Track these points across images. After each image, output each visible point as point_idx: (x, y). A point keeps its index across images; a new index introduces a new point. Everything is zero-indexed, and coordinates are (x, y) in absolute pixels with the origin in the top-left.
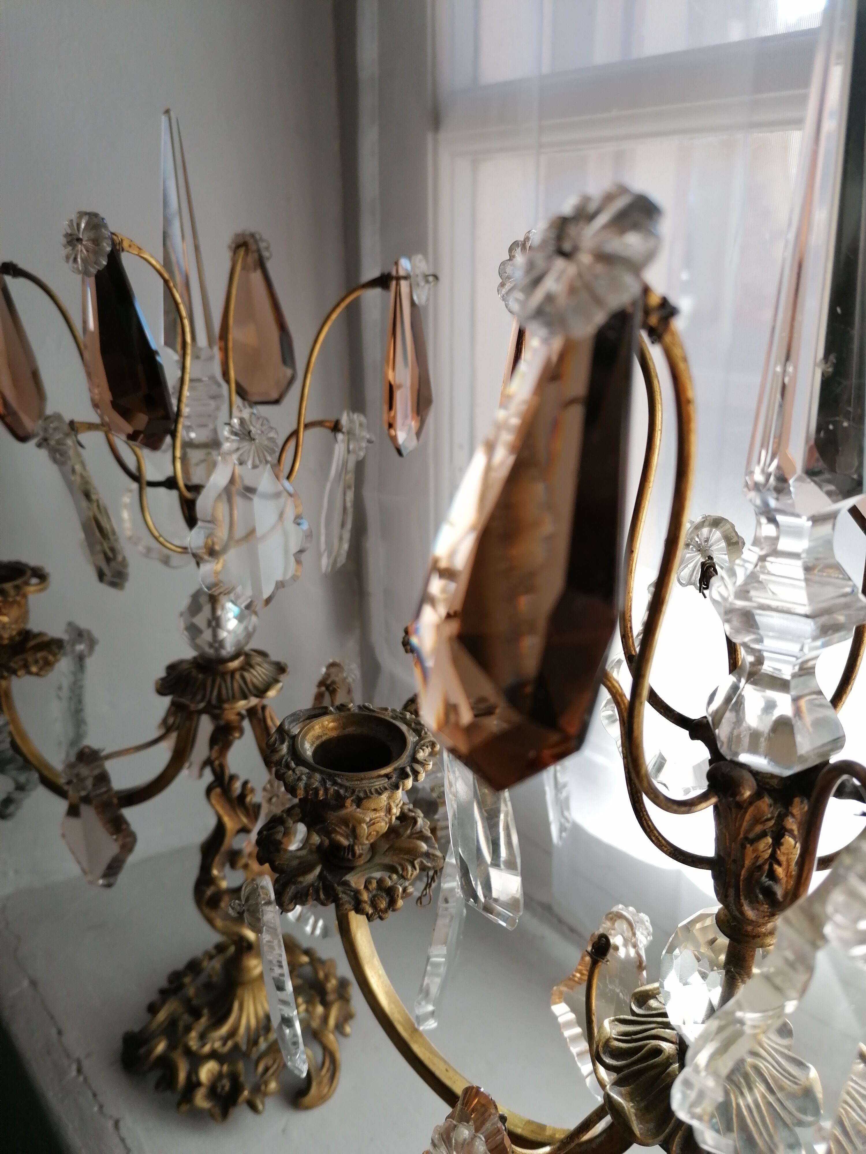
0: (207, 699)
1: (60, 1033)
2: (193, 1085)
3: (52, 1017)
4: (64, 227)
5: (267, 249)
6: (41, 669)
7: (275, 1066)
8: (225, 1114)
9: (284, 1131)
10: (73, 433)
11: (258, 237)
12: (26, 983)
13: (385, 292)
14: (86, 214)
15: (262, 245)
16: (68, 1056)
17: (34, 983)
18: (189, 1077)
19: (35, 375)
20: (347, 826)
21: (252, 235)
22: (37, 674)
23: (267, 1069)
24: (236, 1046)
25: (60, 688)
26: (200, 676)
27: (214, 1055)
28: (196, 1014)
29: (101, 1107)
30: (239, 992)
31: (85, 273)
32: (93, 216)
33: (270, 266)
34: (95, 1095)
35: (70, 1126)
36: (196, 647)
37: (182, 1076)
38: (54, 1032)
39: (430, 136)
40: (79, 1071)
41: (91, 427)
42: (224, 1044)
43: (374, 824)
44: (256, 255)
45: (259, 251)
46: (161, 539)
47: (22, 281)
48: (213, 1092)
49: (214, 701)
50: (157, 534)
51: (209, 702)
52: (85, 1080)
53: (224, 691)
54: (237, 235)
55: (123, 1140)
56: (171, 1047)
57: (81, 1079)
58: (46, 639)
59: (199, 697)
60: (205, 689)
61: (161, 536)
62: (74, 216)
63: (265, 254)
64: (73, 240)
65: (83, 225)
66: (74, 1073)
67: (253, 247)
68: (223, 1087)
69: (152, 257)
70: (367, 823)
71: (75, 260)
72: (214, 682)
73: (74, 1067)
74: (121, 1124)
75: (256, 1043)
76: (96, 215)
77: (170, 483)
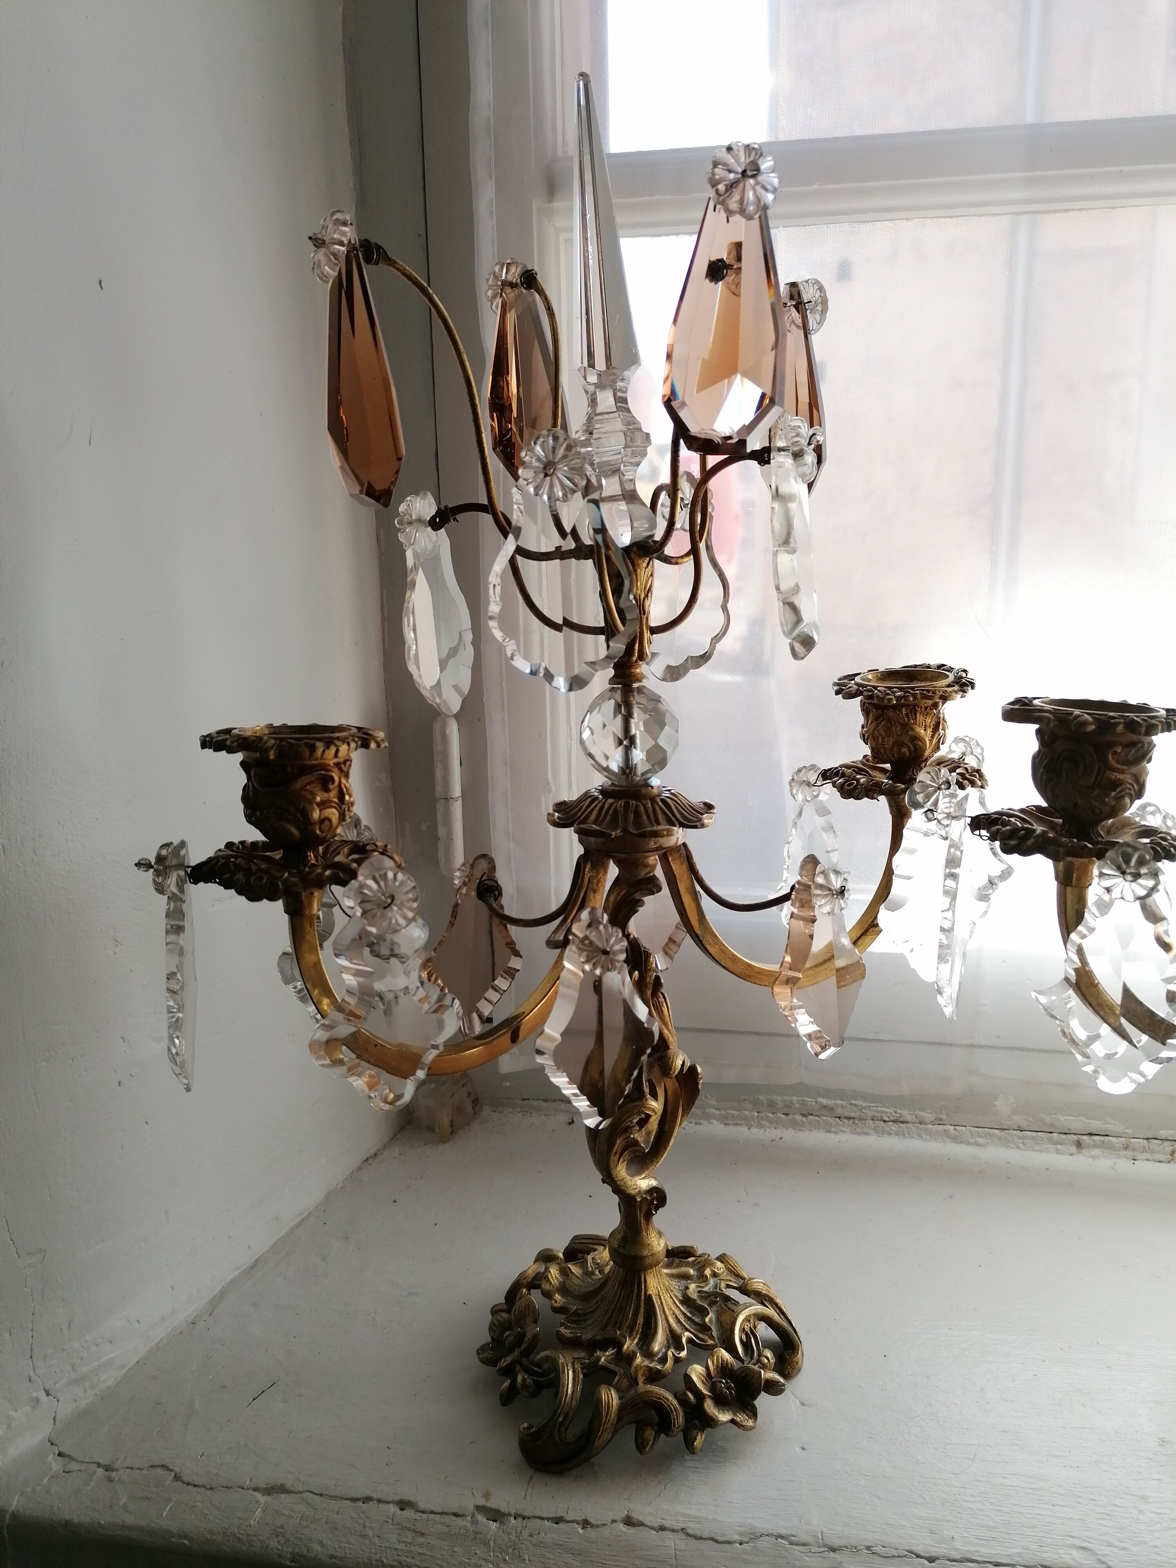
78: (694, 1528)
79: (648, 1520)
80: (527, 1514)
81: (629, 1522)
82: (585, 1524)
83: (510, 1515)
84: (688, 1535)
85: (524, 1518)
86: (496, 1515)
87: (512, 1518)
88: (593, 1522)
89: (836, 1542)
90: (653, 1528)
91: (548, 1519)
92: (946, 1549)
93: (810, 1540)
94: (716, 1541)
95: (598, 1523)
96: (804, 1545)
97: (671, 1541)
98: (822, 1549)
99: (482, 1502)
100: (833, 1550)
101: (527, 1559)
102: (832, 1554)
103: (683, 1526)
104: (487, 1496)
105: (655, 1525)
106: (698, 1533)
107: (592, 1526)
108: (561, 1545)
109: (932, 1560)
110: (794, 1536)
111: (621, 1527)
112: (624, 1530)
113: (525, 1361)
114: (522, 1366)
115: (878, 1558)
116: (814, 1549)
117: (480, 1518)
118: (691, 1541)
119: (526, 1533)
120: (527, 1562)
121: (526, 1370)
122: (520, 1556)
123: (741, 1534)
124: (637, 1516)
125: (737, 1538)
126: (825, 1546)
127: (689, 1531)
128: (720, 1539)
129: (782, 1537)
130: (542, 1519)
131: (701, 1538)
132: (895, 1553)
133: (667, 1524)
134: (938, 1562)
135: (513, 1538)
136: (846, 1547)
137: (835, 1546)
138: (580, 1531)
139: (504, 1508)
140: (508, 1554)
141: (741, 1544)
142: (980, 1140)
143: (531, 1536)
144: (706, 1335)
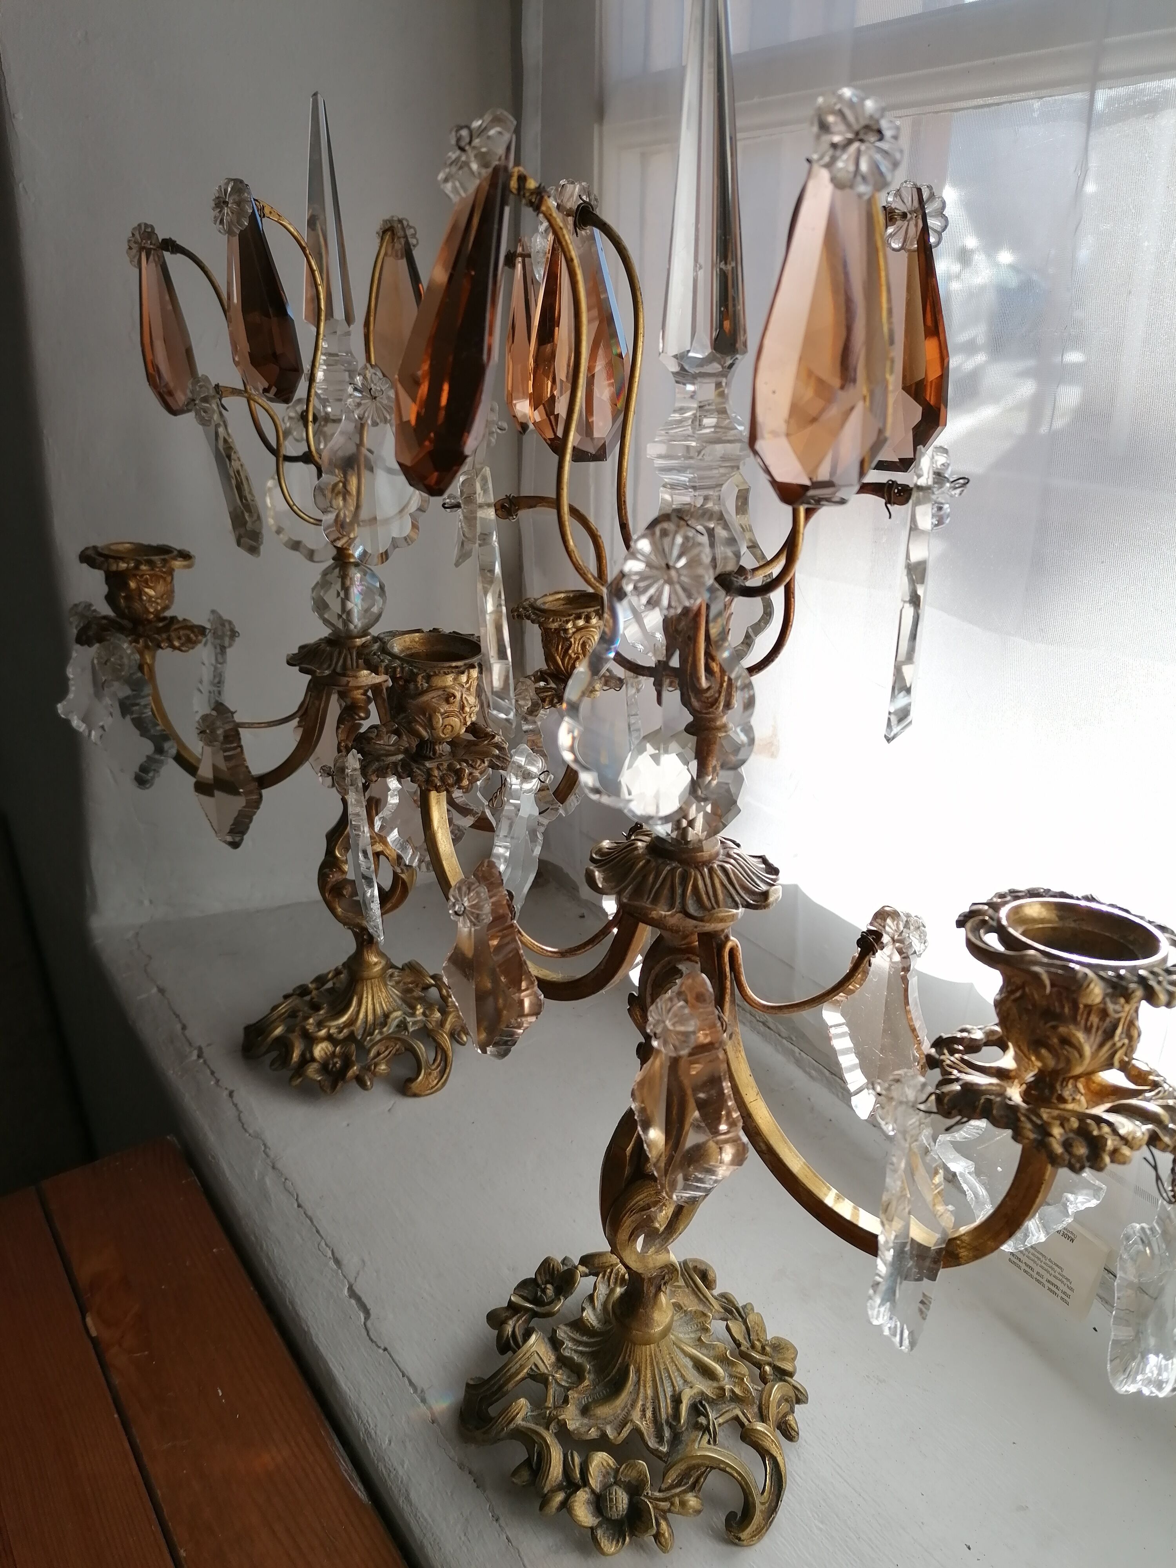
0: (332, 668)
1: (184, 1028)
2: (307, 1059)
3: (177, 1016)
4: (214, 192)
5: (414, 236)
6: (182, 645)
7: (387, 1053)
8: (334, 1087)
9: (389, 1110)
10: (218, 396)
11: (405, 223)
12: (154, 990)
13: (510, 270)
14: (232, 180)
15: (409, 232)
16: (190, 1044)
17: (161, 991)
18: (303, 1055)
19: (189, 352)
20: (424, 715)
21: (400, 221)
22: (179, 649)
23: (378, 1054)
24: (352, 1035)
25: (201, 682)
26: (328, 648)
27: (329, 1038)
28: (316, 1007)
29: (218, 1081)
30: (359, 988)
31: (230, 232)
32: (236, 181)
33: (416, 253)
34: (213, 1073)
35: (187, 1095)
36: (326, 622)
37: (296, 1055)
38: (179, 1027)
39: (596, 127)
40: (199, 1056)
41: (235, 392)
42: (340, 1032)
43: (448, 717)
44: (403, 241)
45: (406, 237)
46: (295, 507)
47: (180, 256)
48: (325, 1067)
49: (339, 670)
50: (291, 503)
51: (334, 671)
52: (205, 1062)
53: (349, 662)
54: (385, 221)
55: (236, 1105)
56: (290, 1030)
57: (201, 1061)
58: (189, 624)
59: (325, 666)
60: (331, 660)
61: (294, 504)
62: (222, 182)
63: (413, 241)
64: (220, 203)
65: (229, 189)
66: (194, 1056)
67: (401, 233)
68: (335, 1064)
69: (290, 224)
70: (442, 715)
71: (222, 222)
72: (340, 653)
73: (195, 1053)
74: (235, 1094)
75: (371, 1034)
76: (241, 182)
77: (307, 458)
80: (209, 1063)
89: (279, 1165)
93: (272, 1156)
94: (243, 1127)
96: (268, 1156)
97: (231, 1113)
98: (270, 1165)
99: (203, 1046)
100: (273, 1168)
102: (270, 1169)
103: (243, 1111)
104: (209, 1043)
109: (299, 1206)
115: (282, 1186)
116: (268, 1161)
125: (251, 1131)
126: (274, 1163)
127: (241, 1115)
128: (245, 1126)
131: (241, 1121)
132: (291, 1189)
134: (300, 1209)
136: (279, 1171)
137: (277, 1167)
139: (207, 1055)
141: (248, 1134)
142: (813, 1072)
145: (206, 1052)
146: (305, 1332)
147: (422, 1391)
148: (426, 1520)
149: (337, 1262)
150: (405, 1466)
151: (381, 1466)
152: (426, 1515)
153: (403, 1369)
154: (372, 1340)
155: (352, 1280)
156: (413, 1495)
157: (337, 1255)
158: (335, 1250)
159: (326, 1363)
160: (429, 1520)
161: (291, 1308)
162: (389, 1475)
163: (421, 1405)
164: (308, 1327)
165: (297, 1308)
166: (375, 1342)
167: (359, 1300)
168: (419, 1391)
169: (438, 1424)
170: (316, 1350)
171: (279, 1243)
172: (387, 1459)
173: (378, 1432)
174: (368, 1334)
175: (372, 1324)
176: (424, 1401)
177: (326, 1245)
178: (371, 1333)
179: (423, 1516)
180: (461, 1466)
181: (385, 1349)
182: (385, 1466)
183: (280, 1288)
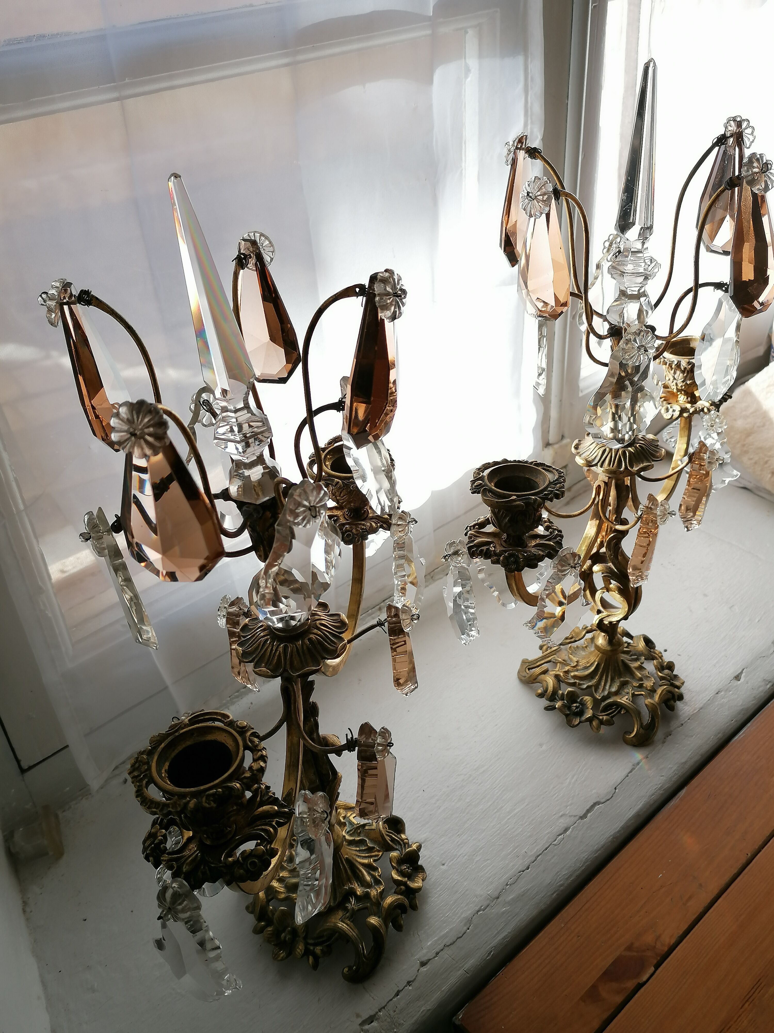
78: (448, 941)
79: (430, 955)
80: (384, 1005)
81: (423, 964)
82: (409, 983)
83: (377, 1013)
84: (448, 946)
85: (384, 1008)
86: (370, 1020)
87: (379, 1013)
88: (412, 979)
89: (496, 894)
90: (435, 957)
91: (394, 998)
92: (528, 859)
93: (488, 902)
94: (461, 937)
95: (414, 977)
96: (488, 906)
97: (445, 955)
98: (495, 902)
99: (360, 1020)
100: (497, 898)
101: (403, 1022)
102: (499, 900)
103: (443, 945)
104: (358, 1016)
105: (434, 955)
106: (451, 941)
107: (413, 981)
108: (410, 1002)
109: (528, 868)
110: (482, 906)
111: (424, 969)
112: (425, 969)
113: (311, 941)
114: (311, 944)
115: (513, 885)
116: (492, 904)
117: (367, 1027)
118: (452, 947)
119: (392, 1013)
120: (404, 1023)
121: (315, 945)
122: (399, 1024)
123: (465, 925)
124: (424, 959)
125: (465, 928)
126: (494, 899)
127: (448, 944)
128: (461, 935)
129: (478, 911)
130: (391, 1000)
131: (454, 942)
132: (516, 877)
133: (437, 950)
134: (530, 867)
135: (389, 1020)
136: (501, 892)
137: (497, 895)
138: (410, 988)
139: (372, 1013)
140: (394, 1029)
141: (468, 929)
143: (395, 1011)
144: (375, 852)
145: (365, 1016)
146: (614, 838)
147: (634, 765)
148: (692, 753)
149: (566, 830)
150: (672, 766)
151: (674, 779)
152: (690, 753)
153: (624, 777)
154: (612, 797)
155: (578, 817)
156: (683, 761)
157: (561, 832)
158: (558, 834)
159: (630, 819)
160: (691, 751)
161: (599, 852)
162: (677, 774)
163: (640, 764)
164: (611, 836)
165: (600, 846)
166: (613, 794)
167: (588, 811)
168: (634, 767)
169: (648, 755)
170: (623, 828)
171: (558, 872)
172: (671, 776)
173: (659, 783)
174: (608, 800)
175: (603, 799)
176: (638, 764)
177: (554, 841)
178: (608, 798)
179: (690, 755)
180: (664, 742)
181: (615, 789)
182: (673, 776)
183: (588, 863)
